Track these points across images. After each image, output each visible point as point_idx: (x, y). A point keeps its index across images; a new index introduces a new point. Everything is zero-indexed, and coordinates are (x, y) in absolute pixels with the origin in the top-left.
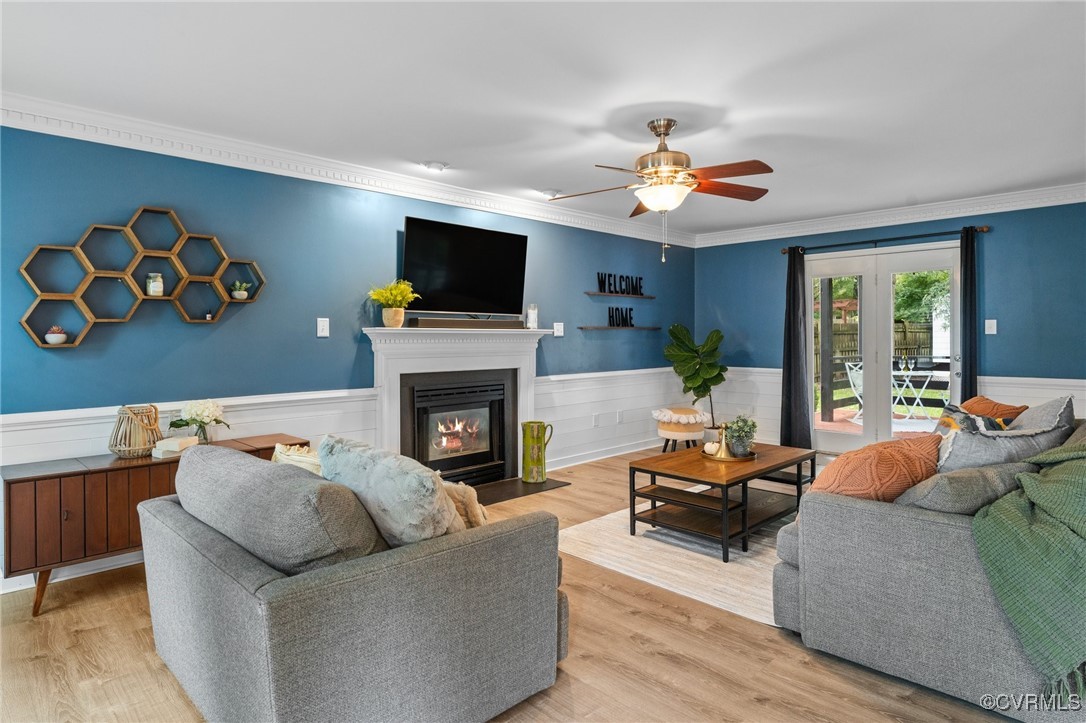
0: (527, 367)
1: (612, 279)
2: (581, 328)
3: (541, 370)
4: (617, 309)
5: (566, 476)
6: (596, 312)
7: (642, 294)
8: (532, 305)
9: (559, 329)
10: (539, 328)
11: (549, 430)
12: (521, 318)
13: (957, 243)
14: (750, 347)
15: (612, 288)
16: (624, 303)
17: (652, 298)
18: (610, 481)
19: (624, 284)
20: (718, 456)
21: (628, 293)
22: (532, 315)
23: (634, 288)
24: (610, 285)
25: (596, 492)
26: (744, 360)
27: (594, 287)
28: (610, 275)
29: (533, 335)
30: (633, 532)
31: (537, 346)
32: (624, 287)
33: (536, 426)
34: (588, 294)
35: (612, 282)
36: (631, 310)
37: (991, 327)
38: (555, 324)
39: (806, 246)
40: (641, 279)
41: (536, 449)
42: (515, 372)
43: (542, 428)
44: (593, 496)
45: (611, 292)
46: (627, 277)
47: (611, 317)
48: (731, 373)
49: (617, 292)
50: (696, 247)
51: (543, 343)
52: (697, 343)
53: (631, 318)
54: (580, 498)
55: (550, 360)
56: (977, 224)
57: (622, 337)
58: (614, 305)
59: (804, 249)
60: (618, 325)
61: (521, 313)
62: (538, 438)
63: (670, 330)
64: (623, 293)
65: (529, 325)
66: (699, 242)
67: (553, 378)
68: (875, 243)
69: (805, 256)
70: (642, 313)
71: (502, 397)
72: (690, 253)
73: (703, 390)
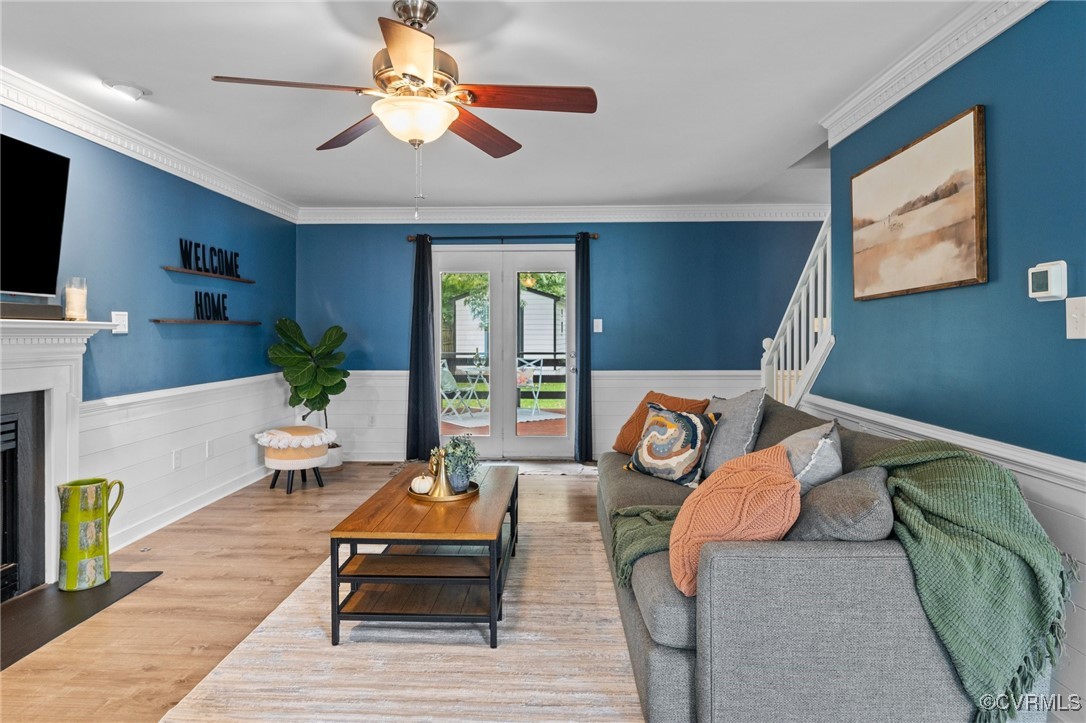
0: (63, 385)
1: (200, 250)
2: (157, 321)
3: (91, 392)
4: (207, 294)
5: (142, 559)
6: (177, 297)
7: (238, 276)
8: (76, 280)
9: (120, 321)
10: (89, 319)
11: (115, 490)
12: (51, 299)
13: (573, 246)
14: (369, 347)
15: (201, 264)
16: (215, 286)
17: (250, 282)
18: (226, 551)
19: (215, 259)
20: (436, 495)
21: (222, 273)
22: (76, 298)
23: (228, 267)
24: (197, 259)
25: (217, 578)
26: (363, 362)
27: (176, 261)
28: (197, 245)
29: (79, 331)
30: (335, 641)
31: (84, 349)
32: (216, 264)
33: (91, 488)
34: (167, 270)
35: (200, 254)
36: (224, 296)
37: (598, 326)
38: (113, 313)
39: (433, 236)
40: (237, 255)
41: (92, 529)
42: (39, 397)
43: (102, 487)
44: (217, 586)
45: (199, 269)
46: (220, 251)
47: (198, 305)
48: (354, 377)
49: (207, 271)
50: (298, 222)
51: (92, 345)
52: (309, 342)
53: (225, 308)
54: (198, 596)
55: (104, 373)
56: (591, 232)
57: (213, 334)
58: (203, 289)
59: (431, 239)
60: (209, 318)
61: (53, 292)
62: (97, 507)
63: (277, 326)
64: (215, 272)
65: (69, 313)
66: (303, 217)
67: (110, 401)
68: (502, 239)
69: (433, 246)
70: (239, 302)
71: (12, 445)
72: (290, 229)
73: (319, 402)
